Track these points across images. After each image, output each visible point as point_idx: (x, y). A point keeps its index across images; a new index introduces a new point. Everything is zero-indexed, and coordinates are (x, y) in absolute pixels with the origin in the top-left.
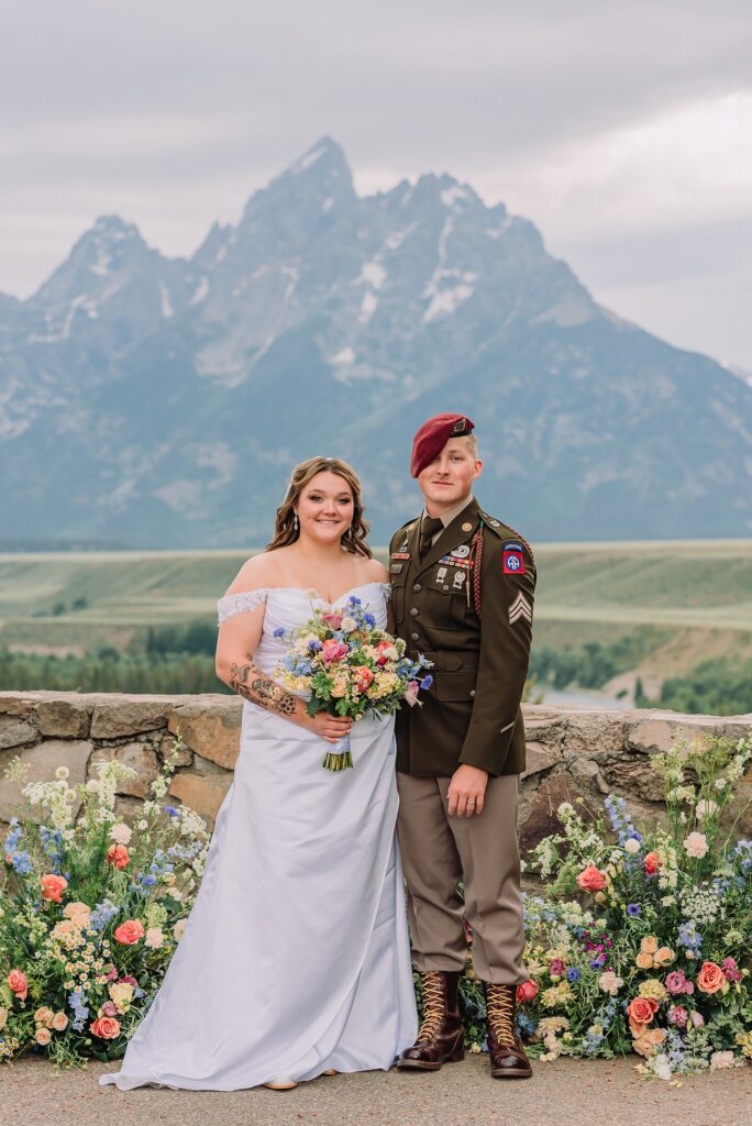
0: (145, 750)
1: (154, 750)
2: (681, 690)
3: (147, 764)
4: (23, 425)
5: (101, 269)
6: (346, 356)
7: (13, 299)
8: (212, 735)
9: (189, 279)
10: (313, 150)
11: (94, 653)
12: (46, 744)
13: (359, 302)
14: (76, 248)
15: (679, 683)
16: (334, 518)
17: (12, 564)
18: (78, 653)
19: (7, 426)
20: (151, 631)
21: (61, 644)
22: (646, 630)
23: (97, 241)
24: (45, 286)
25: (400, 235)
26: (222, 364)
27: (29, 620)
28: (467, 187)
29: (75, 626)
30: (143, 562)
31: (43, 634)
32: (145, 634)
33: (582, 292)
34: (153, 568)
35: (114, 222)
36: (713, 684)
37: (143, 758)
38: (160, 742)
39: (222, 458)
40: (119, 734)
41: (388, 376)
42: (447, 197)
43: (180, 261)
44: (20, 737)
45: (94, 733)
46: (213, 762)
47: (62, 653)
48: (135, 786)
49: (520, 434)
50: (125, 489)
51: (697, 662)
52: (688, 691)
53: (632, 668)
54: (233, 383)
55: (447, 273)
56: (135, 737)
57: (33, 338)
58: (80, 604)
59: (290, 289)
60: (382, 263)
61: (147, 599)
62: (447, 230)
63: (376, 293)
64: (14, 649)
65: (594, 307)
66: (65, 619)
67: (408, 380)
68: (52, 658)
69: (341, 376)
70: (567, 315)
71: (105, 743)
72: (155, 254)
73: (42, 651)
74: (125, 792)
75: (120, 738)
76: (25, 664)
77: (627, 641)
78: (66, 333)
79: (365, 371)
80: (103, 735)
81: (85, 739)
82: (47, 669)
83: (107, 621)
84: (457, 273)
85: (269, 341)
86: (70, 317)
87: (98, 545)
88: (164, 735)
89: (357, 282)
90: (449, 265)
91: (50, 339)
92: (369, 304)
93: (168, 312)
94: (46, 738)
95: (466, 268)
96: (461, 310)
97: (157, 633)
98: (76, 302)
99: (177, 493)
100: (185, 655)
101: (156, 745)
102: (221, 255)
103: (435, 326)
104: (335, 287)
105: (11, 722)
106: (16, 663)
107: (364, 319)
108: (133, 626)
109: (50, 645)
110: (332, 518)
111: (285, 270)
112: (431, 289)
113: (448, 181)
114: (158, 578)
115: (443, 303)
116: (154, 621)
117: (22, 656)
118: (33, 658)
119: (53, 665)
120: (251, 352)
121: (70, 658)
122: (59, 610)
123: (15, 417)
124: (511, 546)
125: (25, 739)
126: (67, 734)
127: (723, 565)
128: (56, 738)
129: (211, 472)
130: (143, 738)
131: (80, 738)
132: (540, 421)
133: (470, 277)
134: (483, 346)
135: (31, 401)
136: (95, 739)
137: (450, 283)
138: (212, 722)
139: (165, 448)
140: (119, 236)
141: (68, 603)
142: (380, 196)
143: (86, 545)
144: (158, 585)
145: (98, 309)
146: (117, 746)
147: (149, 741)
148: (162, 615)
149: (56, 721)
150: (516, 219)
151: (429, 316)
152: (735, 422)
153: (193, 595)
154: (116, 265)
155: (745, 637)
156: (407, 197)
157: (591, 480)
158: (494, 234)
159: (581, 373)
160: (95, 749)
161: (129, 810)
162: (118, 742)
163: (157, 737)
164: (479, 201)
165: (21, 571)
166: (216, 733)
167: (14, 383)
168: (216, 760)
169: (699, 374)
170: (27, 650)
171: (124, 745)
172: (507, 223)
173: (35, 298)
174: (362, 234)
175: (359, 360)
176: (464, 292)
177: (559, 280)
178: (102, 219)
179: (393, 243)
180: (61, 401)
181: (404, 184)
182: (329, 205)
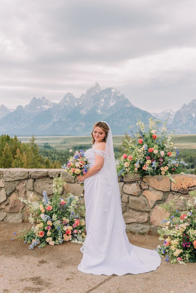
0: (137, 185)
1: (139, 185)
3: (137, 188)
4: (58, 120)
5: (68, 100)
6: (99, 111)
7: (56, 103)
8: (154, 182)
9: (79, 101)
10: (95, 84)
11: (67, 149)
13: (101, 104)
14: (64, 97)
17: (56, 138)
18: (65, 149)
19: (56, 120)
20: (74, 146)
21: (63, 148)
23: (67, 96)
25: (107, 95)
26: (83, 112)
27: (58, 145)
28: (115, 89)
29: (64, 146)
30: (73, 137)
31: (60, 147)
32: (73, 147)
33: (130, 103)
34: (74, 138)
35: (69, 94)
37: (136, 187)
38: (140, 183)
39: (83, 124)
40: (131, 181)
41: (105, 113)
42: (113, 90)
43: (78, 99)
45: (124, 181)
46: (154, 188)
47: (63, 149)
48: (134, 193)
49: (122, 121)
50: (71, 128)
54: (85, 114)
55: (112, 100)
56: (134, 182)
57: (59, 109)
58: (65, 143)
59: (92, 102)
60: (104, 99)
61: (74, 142)
62: (112, 95)
63: (103, 103)
64: (57, 149)
65: (131, 105)
66: (63, 145)
67: (107, 114)
68: (61, 150)
69: (99, 114)
70: (128, 106)
71: (127, 183)
72: (75, 98)
73: (60, 149)
74: (132, 194)
75: (131, 182)
76: (58, 150)
78: (63, 108)
79: (102, 113)
80: (126, 181)
81: (122, 182)
82: (61, 151)
83: (69, 145)
84: (114, 100)
85: (89, 109)
86: (64, 106)
87: (67, 135)
88: (141, 181)
89: (101, 101)
90: (113, 99)
91: (61, 109)
92: (102, 104)
93: (76, 105)
95: (115, 100)
96: (114, 105)
97: (75, 147)
98: (65, 104)
99: (77, 129)
100: (79, 149)
101: (139, 184)
102: (83, 98)
103: (110, 107)
104: (98, 102)
106: (57, 151)
107: (102, 106)
108: (72, 146)
109: (61, 148)
111: (91, 100)
112: (110, 102)
113: (113, 88)
114: (75, 140)
115: (112, 104)
116: (75, 145)
118: (59, 150)
119: (62, 151)
120: (87, 110)
121: (64, 150)
122: (62, 144)
123: (57, 119)
129: (82, 126)
130: (136, 182)
132: (124, 119)
133: (115, 101)
134: (117, 110)
135: (59, 117)
137: (113, 101)
138: (154, 179)
139: (76, 123)
140: (70, 95)
141: (63, 143)
142: (104, 90)
143: (66, 135)
144: (75, 141)
145: (67, 105)
146: (130, 184)
147: (138, 183)
148: (76, 144)
150: (122, 93)
151: (110, 106)
153: (80, 142)
154: (70, 99)
156: (107, 91)
159: (130, 113)
160: (124, 184)
161: (133, 198)
162: (130, 183)
163: (140, 182)
164: (117, 91)
165: (58, 139)
166: (155, 182)
167: (56, 114)
168: (155, 188)
170: (58, 149)
171: (132, 183)
173: (59, 103)
175: (101, 111)
176: (115, 103)
177: (127, 101)
178: (68, 93)
179: (105, 96)
180: (62, 117)
181: (107, 89)
182: (97, 91)
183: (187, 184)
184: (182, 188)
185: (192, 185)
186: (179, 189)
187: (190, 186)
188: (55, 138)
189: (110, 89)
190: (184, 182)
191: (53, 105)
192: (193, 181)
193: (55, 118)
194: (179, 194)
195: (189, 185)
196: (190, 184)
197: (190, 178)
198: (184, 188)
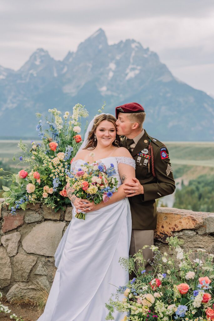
2: (194, 183)
4: (15, 105)
5: (38, 63)
6: (104, 89)
7: (13, 71)
9: (62, 66)
10: (96, 32)
12: (46, 222)
13: (108, 74)
14: (31, 57)
15: (194, 181)
16: (109, 137)
19: (11, 105)
22: (185, 166)
23: (37, 55)
24: (22, 67)
25: (120, 56)
26: (70, 90)
28: (139, 43)
33: (170, 73)
35: (41, 50)
36: (203, 182)
41: (115, 94)
42: (133, 46)
43: (59, 61)
44: (35, 219)
49: (152, 111)
51: (199, 175)
52: (196, 183)
53: (181, 176)
54: (73, 95)
55: (133, 66)
57: (18, 81)
59: (90, 69)
60: (115, 63)
62: (133, 54)
63: (113, 72)
67: (121, 96)
69: (103, 94)
70: (165, 79)
72: (53, 59)
77: (180, 169)
78: (28, 80)
79: (109, 93)
81: (62, 221)
84: (135, 66)
85: (83, 84)
86: (29, 76)
89: (108, 68)
90: (133, 64)
91: (23, 82)
92: (111, 74)
93: (56, 75)
94: (46, 220)
95: (138, 65)
96: (137, 77)
98: (31, 72)
102: (71, 60)
103: (129, 81)
104: (101, 70)
105: (32, 212)
107: (109, 78)
110: (108, 138)
111: (88, 64)
112: (128, 71)
113: (134, 41)
115: (131, 75)
117: (13, 169)
120: (78, 87)
123: (13, 103)
124: (163, 149)
125: (37, 220)
126: (55, 218)
127: (207, 149)
128: (50, 220)
131: (60, 220)
132: (157, 108)
133: (139, 68)
134: (142, 87)
135: (17, 98)
136: (66, 221)
137: (133, 69)
140: (43, 54)
142: (115, 45)
145: (36, 74)
149: (50, 213)
150: (152, 52)
151: (127, 78)
152: (210, 110)
154: (42, 62)
155: (212, 169)
156: (122, 45)
157: (171, 124)
158: (146, 56)
159: (169, 95)
164: (141, 47)
167: (13, 94)
169: (201, 96)
172: (149, 53)
173: (20, 70)
174: (110, 55)
175: (108, 90)
176: (137, 72)
177: (163, 69)
178: (38, 49)
179: (118, 58)
180: (25, 99)
181: (121, 42)
182: (101, 47)
183: (171, 226)
184: (162, 234)
185: (180, 228)
186: (159, 236)
187: (176, 230)
188: (8, 144)
189: (129, 42)
190: (167, 222)
191: (5, 74)
192: (182, 220)
193: (9, 101)
194: (159, 244)
195: (174, 228)
196: (176, 225)
197: (176, 216)
198: (166, 233)
